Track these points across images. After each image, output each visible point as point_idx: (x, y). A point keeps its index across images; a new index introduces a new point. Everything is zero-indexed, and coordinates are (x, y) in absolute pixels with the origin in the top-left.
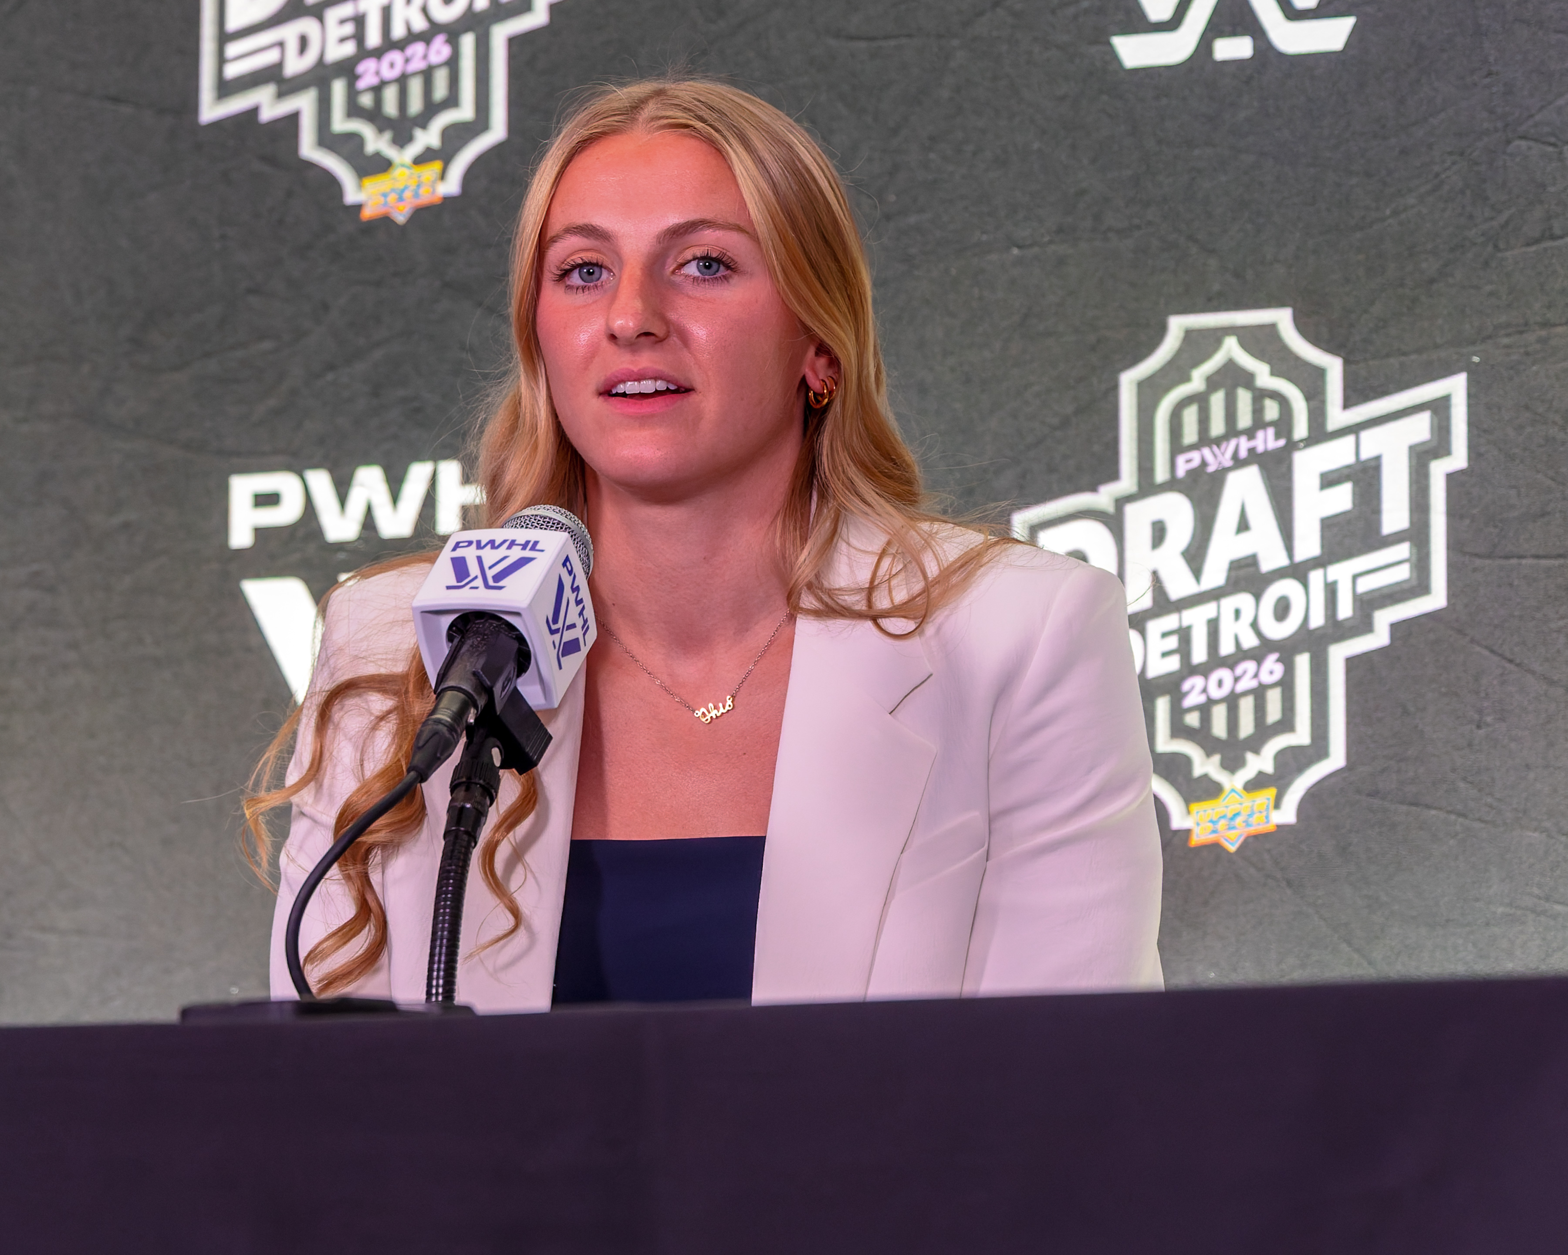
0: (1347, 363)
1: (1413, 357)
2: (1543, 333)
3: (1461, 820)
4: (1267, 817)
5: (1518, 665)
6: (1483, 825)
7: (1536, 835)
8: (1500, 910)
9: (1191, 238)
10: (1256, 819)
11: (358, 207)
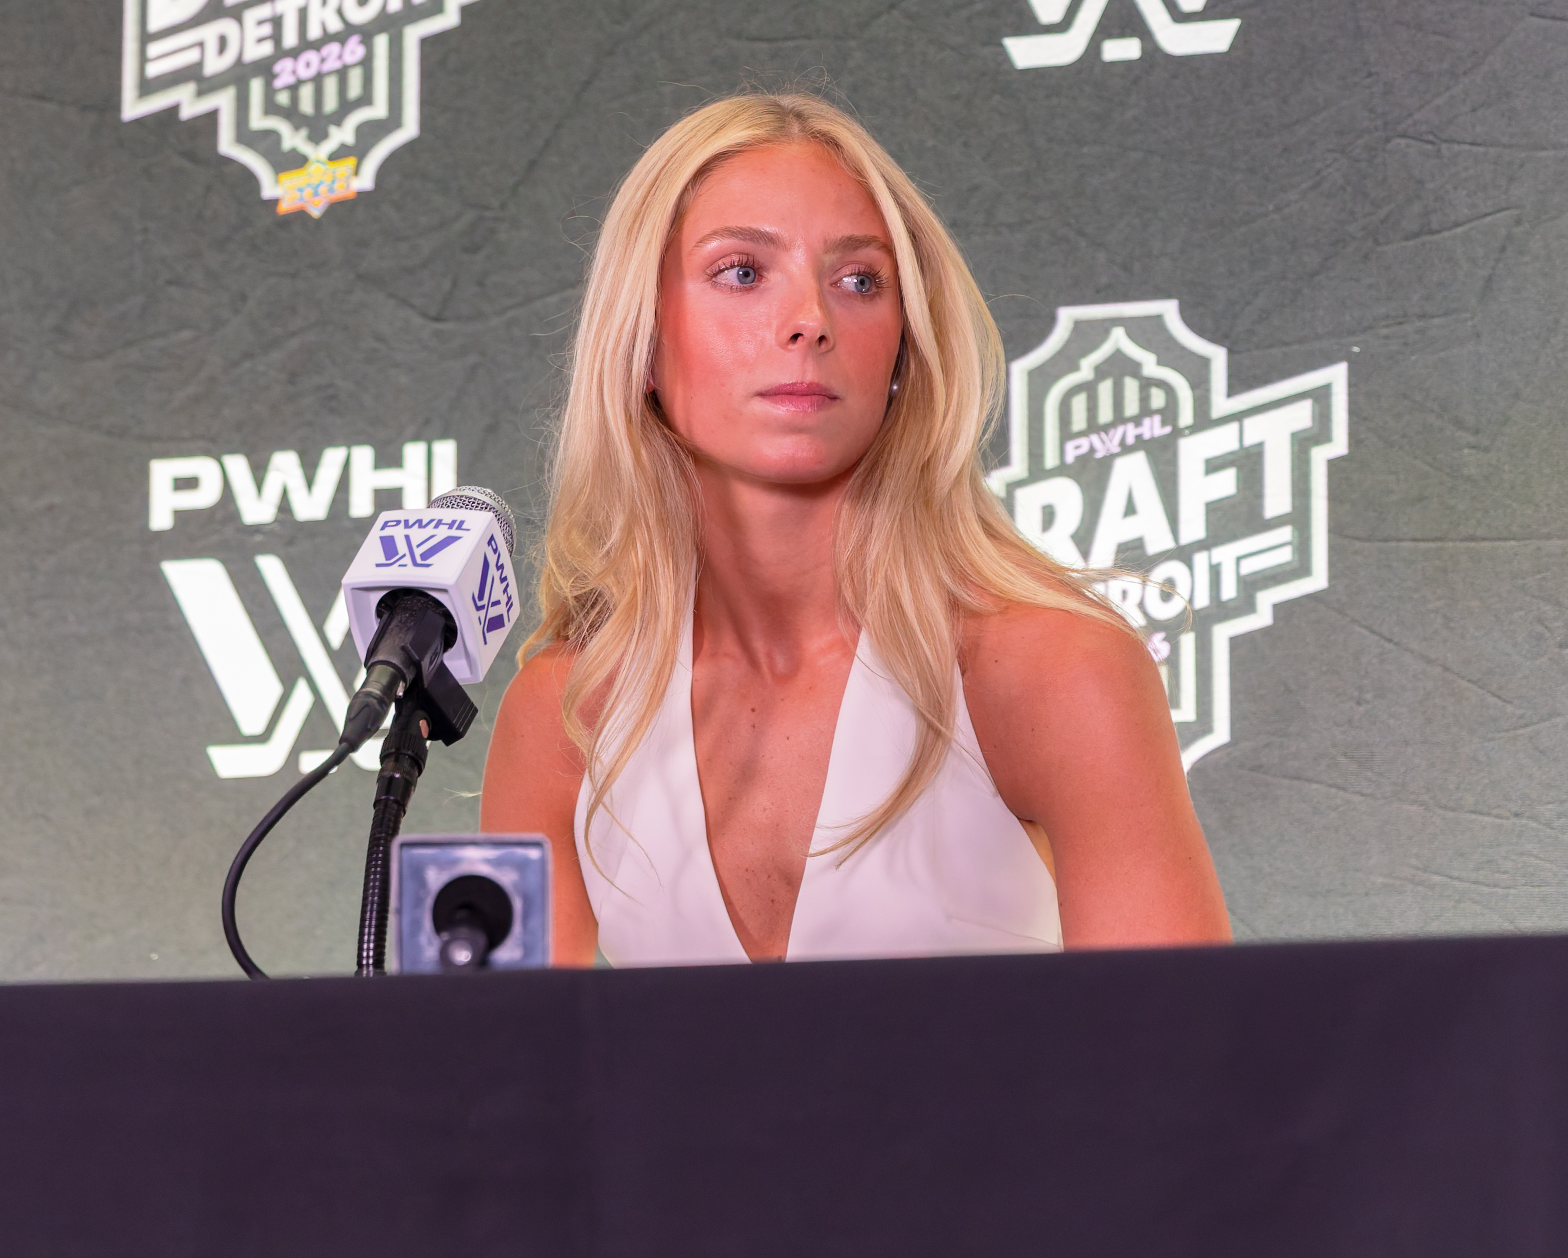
0: (1231, 352)
1: (1296, 347)
2: (1420, 324)
3: (1341, 793)
5: (1396, 644)
6: (1362, 798)
7: (1414, 808)
8: (1380, 880)
9: (1081, 233)
11: (275, 202)
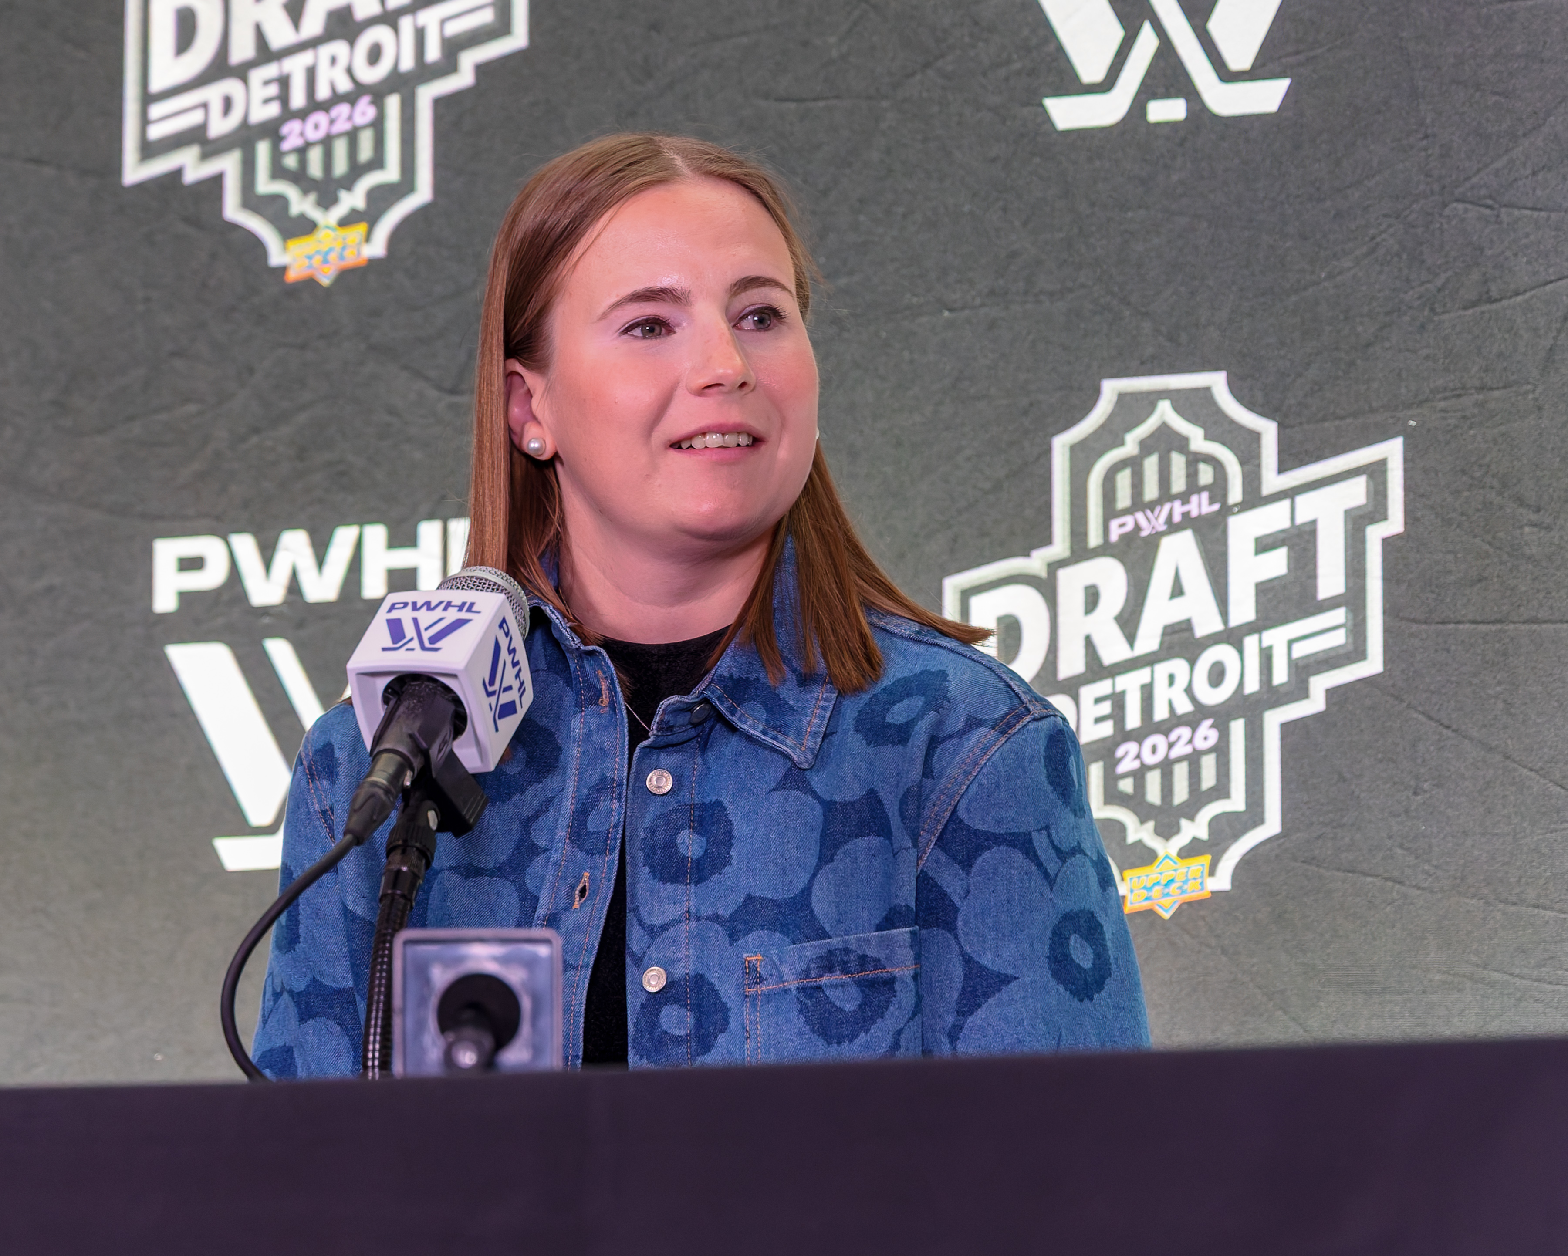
0: (1281, 427)
1: (1349, 421)
2: (1481, 397)
3: (1397, 886)
4: (1201, 884)
5: (1455, 731)
6: (1419, 892)
7: (1474, 902)
8: (1438, 977)
9: (1124, 301)
10: (1191, 886)
11: (283, 269)
